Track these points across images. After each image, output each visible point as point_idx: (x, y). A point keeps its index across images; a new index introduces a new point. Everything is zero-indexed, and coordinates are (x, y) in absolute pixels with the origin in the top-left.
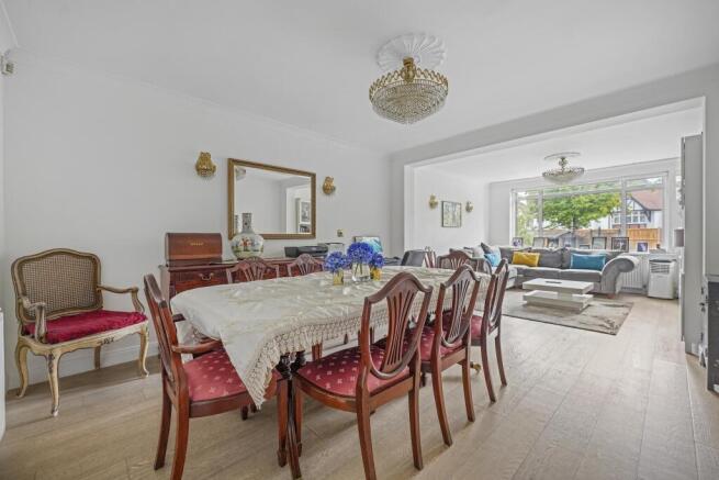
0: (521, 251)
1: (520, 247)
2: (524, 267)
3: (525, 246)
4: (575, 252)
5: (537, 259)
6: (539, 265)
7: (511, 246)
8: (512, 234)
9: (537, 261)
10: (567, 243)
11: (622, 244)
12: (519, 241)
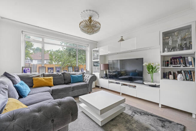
0: (38, 76)
5: (52, 80)
9: (52, 82)
10: (58, 69)
11: (77, 69)
12: (28, 69)
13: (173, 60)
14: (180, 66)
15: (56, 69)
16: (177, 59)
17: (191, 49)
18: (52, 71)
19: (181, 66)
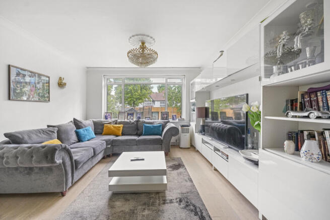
0: (110, 123)
1: (109, 120)
2: (112, 137)
3: (113, 120)
4: (145, 122)
5: (121, 129)
6: (123, 134)
7: (103, 119)
8: (104, 110)
9: (121, 131)
10: (138, 116)
11: (165, 116)
12: (109, 115)
13: (306, 96)
14: (308, 117)
15: (137, 115)
16: (319, 94)
17: (323, 61)
18: (132, 118)
19: (311, 115)
